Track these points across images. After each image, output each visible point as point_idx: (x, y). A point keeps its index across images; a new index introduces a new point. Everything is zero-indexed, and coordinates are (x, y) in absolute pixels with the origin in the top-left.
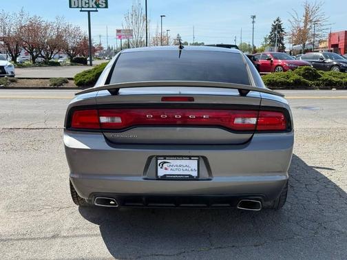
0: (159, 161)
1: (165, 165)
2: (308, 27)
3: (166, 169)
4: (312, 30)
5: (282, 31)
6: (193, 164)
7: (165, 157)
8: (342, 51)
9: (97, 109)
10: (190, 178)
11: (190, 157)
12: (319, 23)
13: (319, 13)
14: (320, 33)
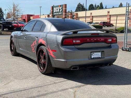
0: (92, 53)
1: (93, 55)
2: (15, 12)
3: (93, 56)
4: (17, 13)
5: (3, 13)
6: (100, 54)
7: (93, 52)
8: (27, 22)
9: (72, 38)
10: (99, 58)
11: (99, 52)
12: (19, 11)
13: (18, 7)
14: (19, 15)
